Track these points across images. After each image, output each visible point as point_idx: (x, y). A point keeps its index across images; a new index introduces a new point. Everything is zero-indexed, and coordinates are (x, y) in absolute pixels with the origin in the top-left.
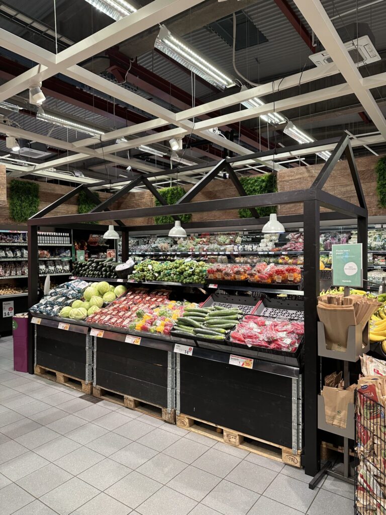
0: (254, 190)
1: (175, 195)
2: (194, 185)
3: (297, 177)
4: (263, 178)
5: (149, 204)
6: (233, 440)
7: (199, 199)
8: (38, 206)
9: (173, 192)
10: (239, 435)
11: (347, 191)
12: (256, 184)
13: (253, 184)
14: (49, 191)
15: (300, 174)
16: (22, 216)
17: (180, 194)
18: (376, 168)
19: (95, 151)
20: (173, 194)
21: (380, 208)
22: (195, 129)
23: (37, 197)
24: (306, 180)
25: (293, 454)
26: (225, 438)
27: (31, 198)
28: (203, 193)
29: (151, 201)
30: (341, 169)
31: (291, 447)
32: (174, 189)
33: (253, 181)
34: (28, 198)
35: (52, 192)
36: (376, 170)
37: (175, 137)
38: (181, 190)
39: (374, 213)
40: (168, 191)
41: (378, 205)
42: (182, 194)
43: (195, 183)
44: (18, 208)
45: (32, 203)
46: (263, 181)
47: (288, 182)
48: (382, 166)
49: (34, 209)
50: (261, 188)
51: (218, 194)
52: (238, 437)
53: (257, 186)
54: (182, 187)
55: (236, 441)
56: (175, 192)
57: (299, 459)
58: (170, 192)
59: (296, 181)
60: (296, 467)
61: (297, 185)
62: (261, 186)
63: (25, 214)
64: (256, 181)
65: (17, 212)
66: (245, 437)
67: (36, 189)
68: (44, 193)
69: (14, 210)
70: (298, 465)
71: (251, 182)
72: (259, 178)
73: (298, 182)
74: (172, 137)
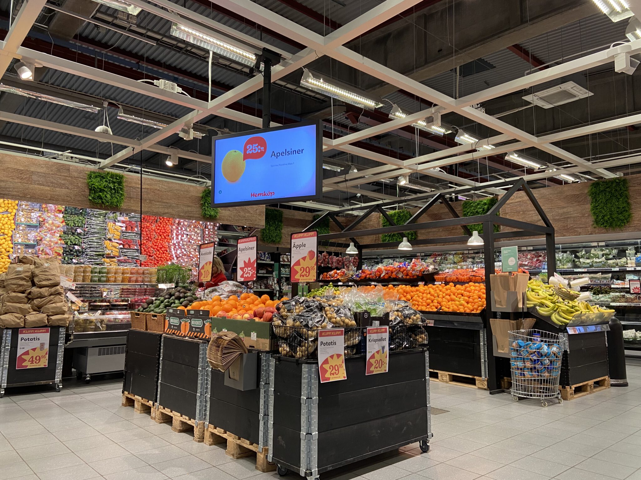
0: (477, 212)
1: (401, 217)
2: (421, 208)
3: (517, 200)
4: (485, 201)
5: (377, 226)
6: (444, 378)
7: (424, 220)
8: (282, 229)
9: (399, 214)
10: (449, 375)
11: (564, 213)
12: (479, 207)
13: (476, 206)
14: (290, 217)
15: (520, 197)
16: (270, 238)
17: (406, 217)
18: (588, 192)
19: (338, 186)
20: (399, 217)
21: (595, 227)
22: (418, 169)
23: (281, 221)
24: (525, 203)
25: (482, 380)
26: (440, 377)
27: (277, 223)
28: (429, 215)
29: (378, 223)
30: (557, 193)
31: (481, 376)
32: (400, 212)
33: (476, 204)
34: (275, 222)
35: (292, 217)
36: (589, 194)
37: (403, 175)
38: (407, 213)
39: (590, 233)
40: (395, 214)
41: (594, 224)
42: (408, 217)
43: (421, 206)
44: (267, 231)
45: (277, 227)
46: (485, 204)
47: (509, 205)
48: (593, 190)
49: (279, 232)
50: (483, 210)
51: (443, 216)
52: (448, 376)
53: (480, 208)
54: (408, 210)
55: (447, 378)
56: (402, 214)
57: (486, 383)
58: (397, 215)
59: (516, 204)
60: (485, 389)
61: (517, 208)
62: (484, 209)
63: (272, 236)
64: (478, 204)
65: (266, 235)
66: (453, 375)
67: (281, 214)
68: (286, 218)
69: (264, 233)
70: (486, 387)
71: (474, 205)
72: (481, 201)
73: (519, 205)
74: (400, 175)
